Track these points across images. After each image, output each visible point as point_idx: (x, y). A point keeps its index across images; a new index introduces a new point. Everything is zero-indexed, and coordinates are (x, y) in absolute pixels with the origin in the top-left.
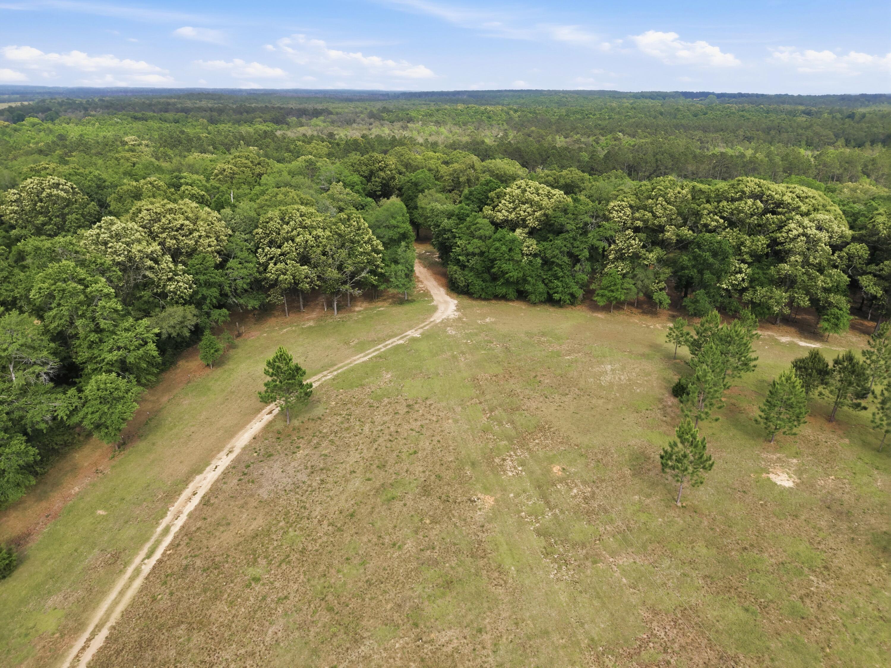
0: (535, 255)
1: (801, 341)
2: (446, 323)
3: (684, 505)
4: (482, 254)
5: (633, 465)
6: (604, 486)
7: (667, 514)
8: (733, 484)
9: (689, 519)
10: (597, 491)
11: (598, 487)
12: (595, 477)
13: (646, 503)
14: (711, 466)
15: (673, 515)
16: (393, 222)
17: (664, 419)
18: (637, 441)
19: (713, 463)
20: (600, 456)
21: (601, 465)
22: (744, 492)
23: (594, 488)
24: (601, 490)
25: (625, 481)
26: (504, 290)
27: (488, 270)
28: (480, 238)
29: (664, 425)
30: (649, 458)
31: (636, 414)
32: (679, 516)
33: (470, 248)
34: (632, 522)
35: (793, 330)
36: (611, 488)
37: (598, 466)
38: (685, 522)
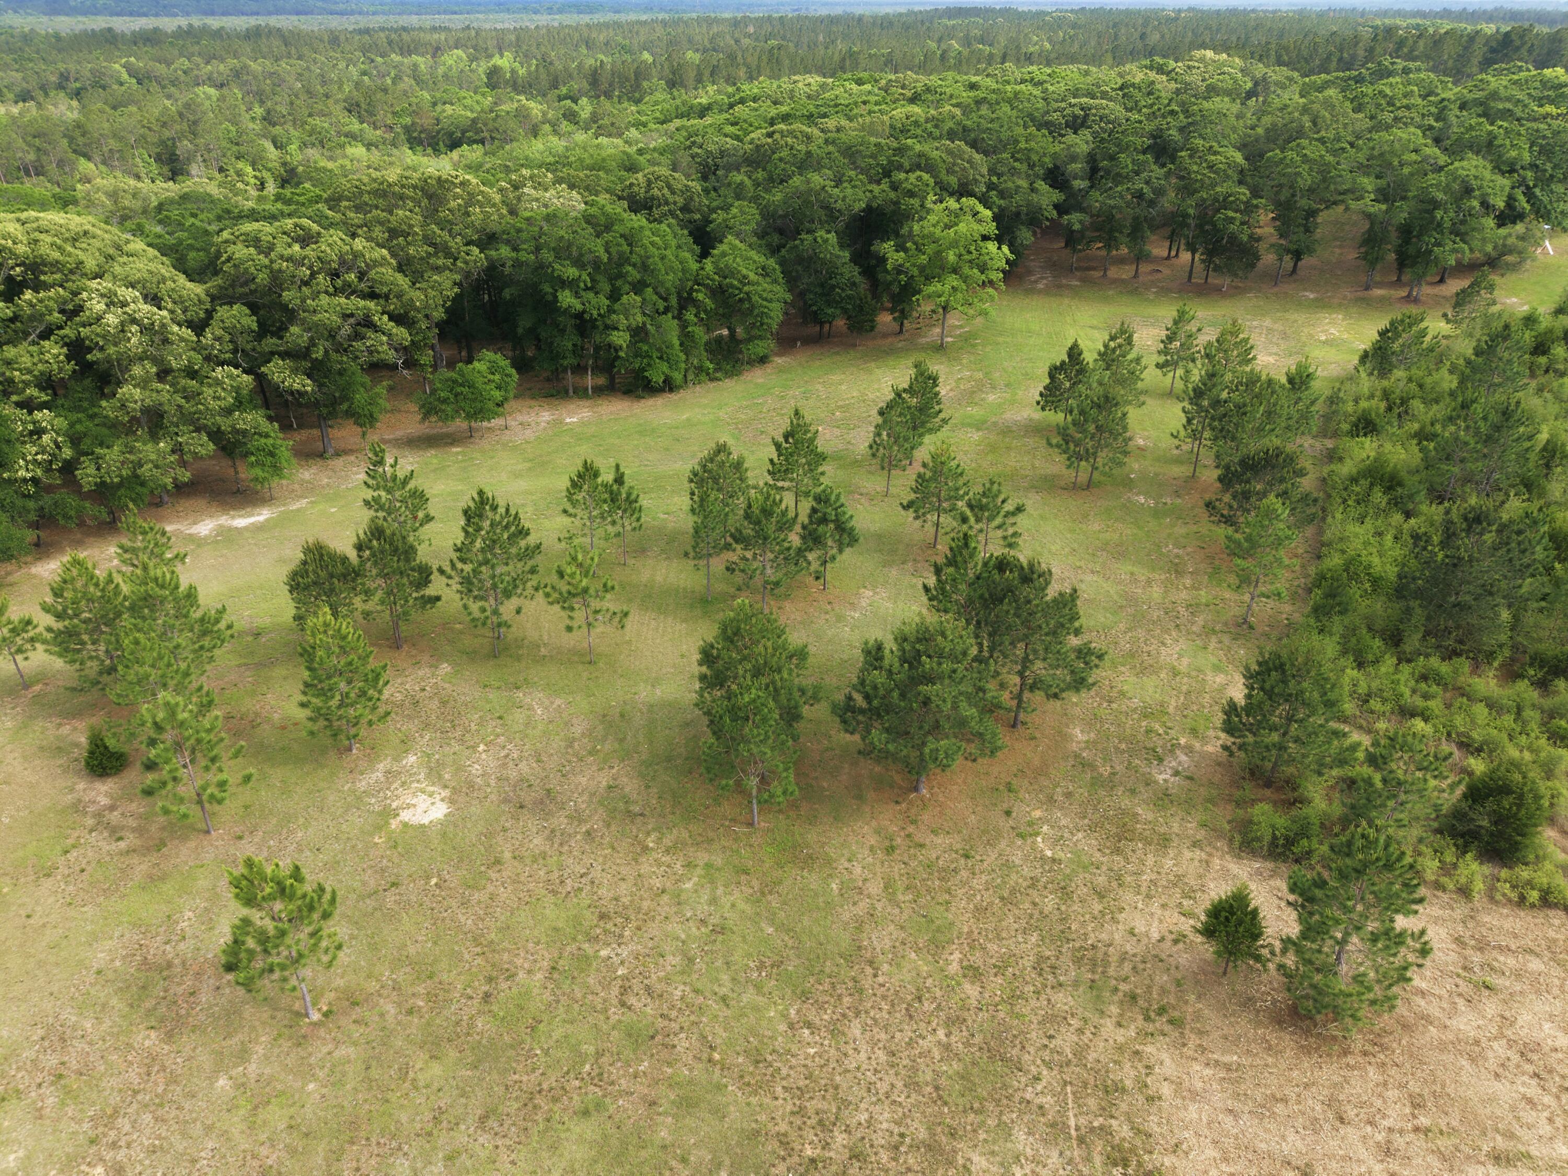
1: (233, 517)
3: (325, 1008)
5: (149, 1013)
6: (127, 1128)
7: (312, 1060)
9: (357, 1032)
10: (121, 1155)
11: (114, 1145)
12: (86, 1126)
13: (253, 1077)
14: (333, 901)
15: (325, 1050)
17: (122, 845)
18: (108, 944)
19: (334, 892)
20: (51, 1061)
21: (73, 1082)
23: (109, 1156)
24: (129, 1146)
25: (163, 1068)
29: (135, 860)
30: (170, 965)
31: (48, 883)
32: (337, 1043)
34: (264, 1151)
35: (201, 503)
36: (147, 1118)
37: (68, 1092)
38: (355, 1044)
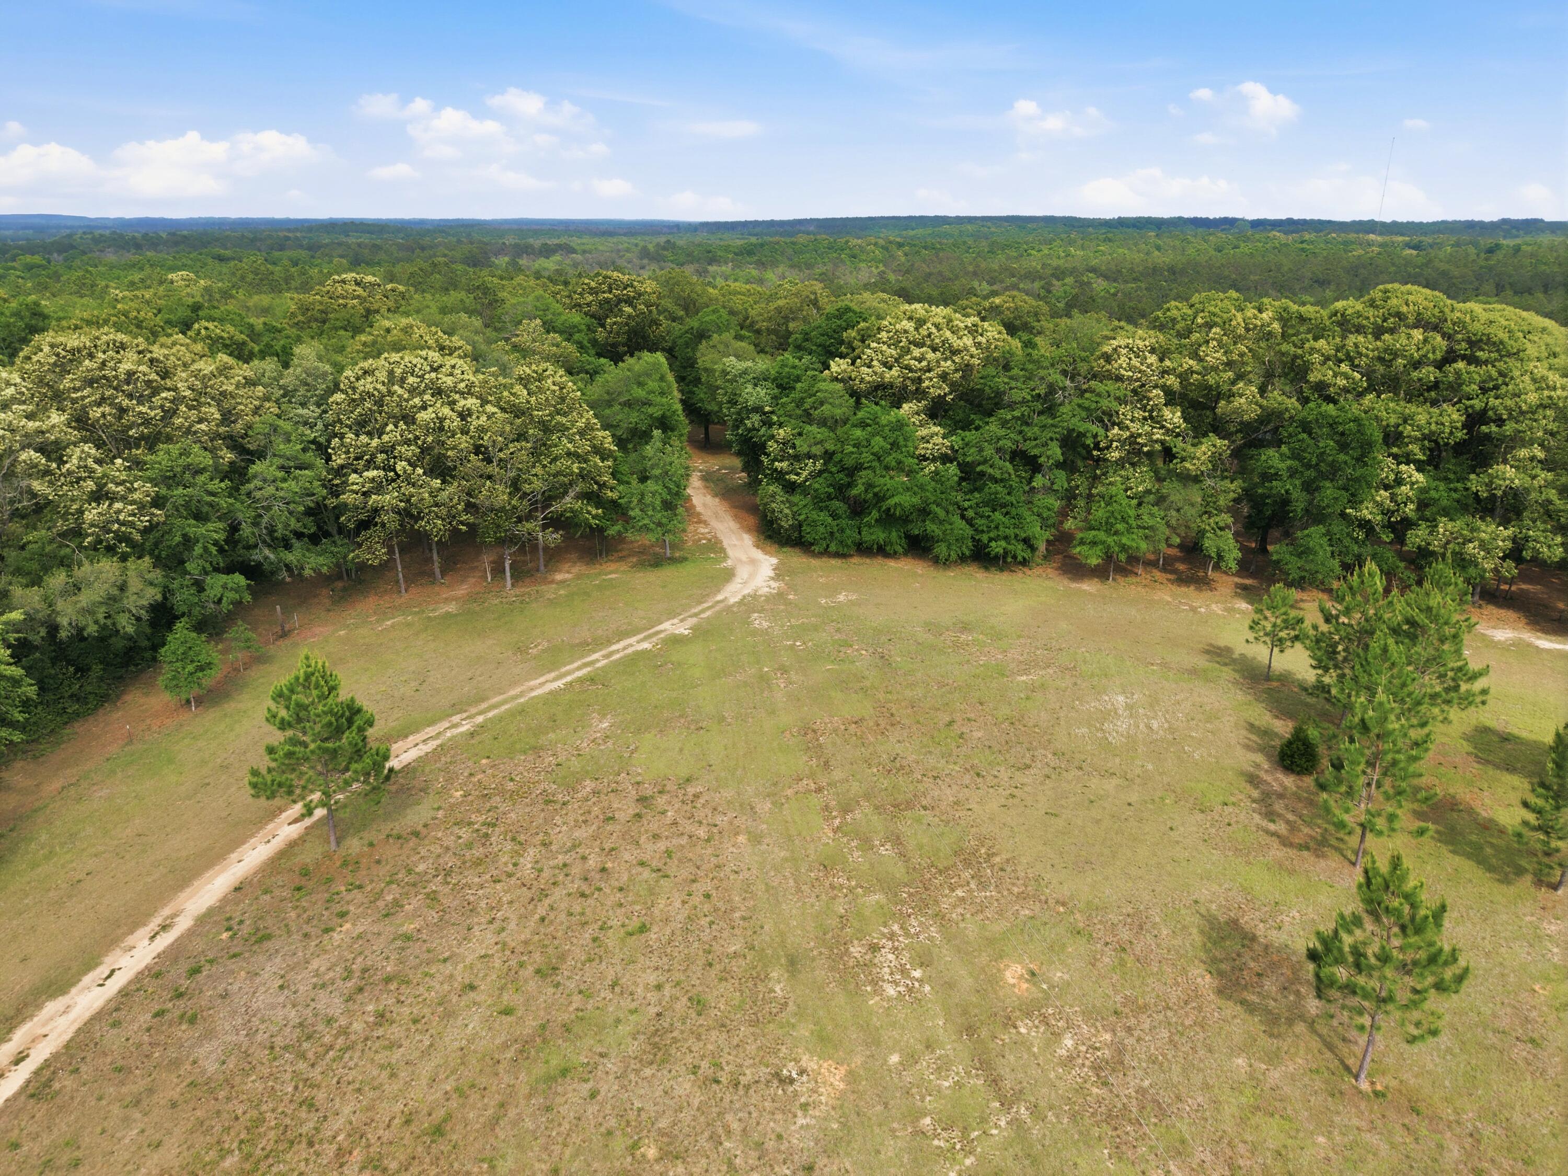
0: (945, 459)
1: (1539, 638)
2: (750, 604)
3: (1379, 1087)
4: (828, 456)
5: (1214, 960)
6: (1146, 1026)
7: (1337, 1119)
8: (1495, 1016)
9: (1400, 1136)
10: (1130, 1041)
11: (1129, 1030)
12: (1118, 998)
13: (1271, 1082)
14: (1460, 979)
15: (1355, 1122)
16: (639, 393)
17: (1272, 827)
18: (1215, 887)
19: (1466, 970)
20: (1125, 934)
21: (1130, 961)
22: (1532, 1041)
23: (1121, 1034)
24: (1139, 1040)
25: (1200, 1009)
26: (880, 535)
27: (841, 490)
28: (823, 423)
29: (1275, 843)
30: (1254, 938)
31: (1200, 817)
32: (1373, 1128)
33: (802, 446)
34: (1242, 1149)
35: (1510, 615)
36: (1165, 1034)
37: (1122, 963)
38: (1393, 1146)
